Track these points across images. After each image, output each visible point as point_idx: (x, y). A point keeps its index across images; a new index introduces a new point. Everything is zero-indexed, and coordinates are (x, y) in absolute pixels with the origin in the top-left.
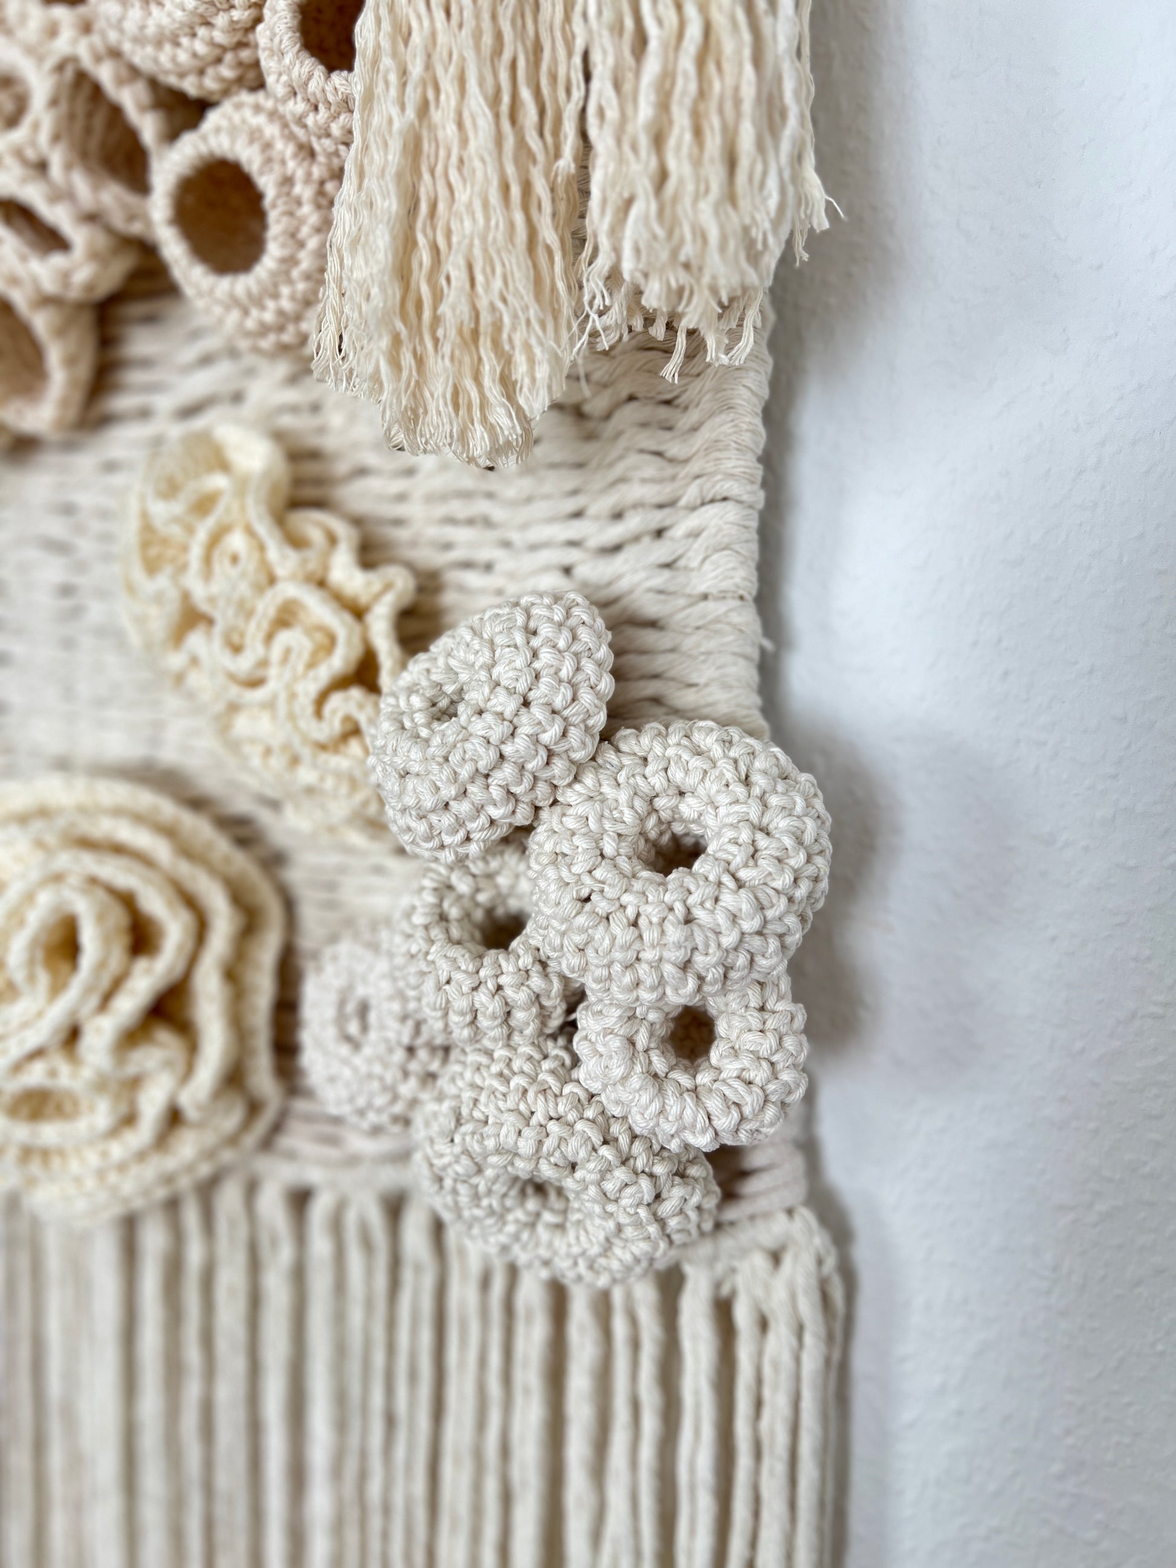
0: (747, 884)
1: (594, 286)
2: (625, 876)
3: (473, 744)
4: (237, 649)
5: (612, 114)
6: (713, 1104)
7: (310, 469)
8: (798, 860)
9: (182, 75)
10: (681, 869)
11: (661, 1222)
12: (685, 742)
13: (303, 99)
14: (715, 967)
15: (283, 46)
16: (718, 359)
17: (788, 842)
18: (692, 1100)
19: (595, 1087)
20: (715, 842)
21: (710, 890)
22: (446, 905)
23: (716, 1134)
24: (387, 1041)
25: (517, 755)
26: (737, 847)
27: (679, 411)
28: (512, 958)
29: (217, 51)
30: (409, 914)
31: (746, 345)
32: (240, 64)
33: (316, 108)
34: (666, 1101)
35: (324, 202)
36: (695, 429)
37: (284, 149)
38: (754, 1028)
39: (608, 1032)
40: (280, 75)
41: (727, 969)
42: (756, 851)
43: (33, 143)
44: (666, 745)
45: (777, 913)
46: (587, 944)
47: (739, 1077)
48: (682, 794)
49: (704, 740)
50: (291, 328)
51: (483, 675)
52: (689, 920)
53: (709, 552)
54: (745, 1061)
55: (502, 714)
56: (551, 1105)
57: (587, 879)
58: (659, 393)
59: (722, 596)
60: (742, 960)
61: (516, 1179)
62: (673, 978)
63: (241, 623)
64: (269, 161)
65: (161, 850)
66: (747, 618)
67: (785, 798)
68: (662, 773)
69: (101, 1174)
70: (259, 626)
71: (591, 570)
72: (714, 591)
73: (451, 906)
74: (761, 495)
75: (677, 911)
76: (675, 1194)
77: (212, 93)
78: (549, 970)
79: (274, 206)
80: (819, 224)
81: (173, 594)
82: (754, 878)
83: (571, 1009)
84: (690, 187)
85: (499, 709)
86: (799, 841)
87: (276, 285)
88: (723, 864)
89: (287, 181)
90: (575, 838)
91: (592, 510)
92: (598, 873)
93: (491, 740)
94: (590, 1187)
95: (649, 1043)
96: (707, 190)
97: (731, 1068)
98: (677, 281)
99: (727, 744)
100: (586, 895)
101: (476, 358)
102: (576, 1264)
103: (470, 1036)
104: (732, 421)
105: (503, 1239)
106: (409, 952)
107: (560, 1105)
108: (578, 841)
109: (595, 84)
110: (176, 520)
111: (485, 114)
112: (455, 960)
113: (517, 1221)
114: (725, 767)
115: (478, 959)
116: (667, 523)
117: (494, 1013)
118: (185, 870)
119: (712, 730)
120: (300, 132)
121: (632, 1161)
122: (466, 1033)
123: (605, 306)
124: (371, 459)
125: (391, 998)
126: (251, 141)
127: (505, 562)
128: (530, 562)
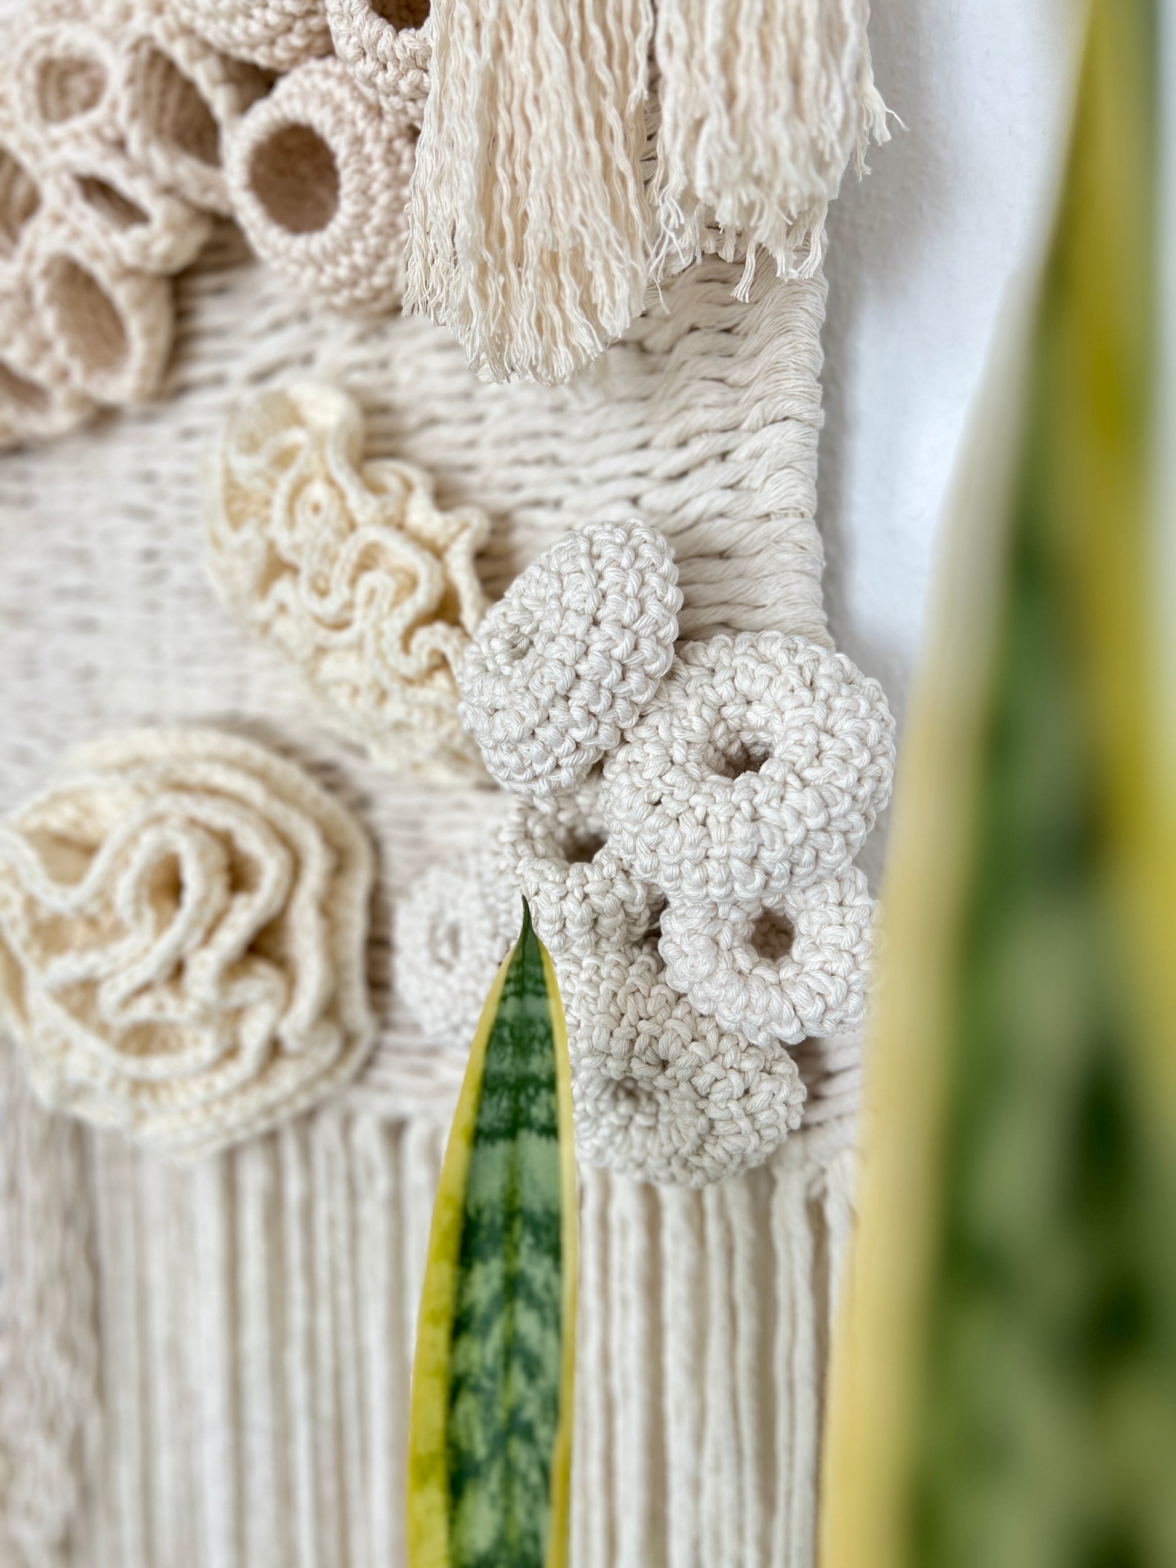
0: (812, 783)
1: (669, 206)
2: (694, 780)
3: (549, 667)
4: (323, 593)
5: (680, 41)
6: (798, 995)
7: (382, 423)
8: (861, 759)
9: (253, 47)
10: (748, 772)
11: (751, 1116)
12: (751, 651)
13: (373, 59)
14: (781, 863)
15: (352, 9)
16: (788, 274)
17: (852, 742)
18: (777, 992)
19: (682, 986)
20: (781, 747)
21: (775, 789)
22: (530, 824)
23: (802, 1025)
24: (479, 957)
25: (591, 672)
26: (802, 748)
27: (739, 338)
28: (596, 868)
29: (288, 20)
30: (496, 833)
31: (815, 259)
32: (309, 32)
33: (385, 67)
34: (752, 995)
35: (393, 159)
36: (755, 355)
37: (354, 110)
38: (834, 921)
39: (692, 932)
40: (350, 37)
41: (793, 865)
42: (820, 752)
43: (112, 122)
44: (733, 656)
45: (842, 811)
46: (658, 844)
47: (821, 969)
48: (749, 703)
49: (770, 650)
50: (364, 283)
51: (554, 604)
52: (755, 818)
53: (771, 472)
54: (828, 953)
55: (574, 636)
56: (641, 1005)
57: (658, 784)
58: (719, 322)
59: (784, 513)
60: (807, 856)
61: (609, 1081)
62: (741, 874)
63: (325, 568)
64: (339, 122)
65: (256, 793)
66: (808, 534)
67: (850, 700)
68: (729, 683)
69: (206, 1106)
70: (343, 570)
71: (657, 498)
72: (775, 509)
73: (535, 824)
74: (822, 413)
75: (743, 810)
76: (764, 1088)
77: (281, 62)
78: (632, 878)
79: (346, 164)
80: (882, 136)
81: (259, 545)
82: (818, 778)
83: (655, 916)
84: (760, 101)
85: (571, 632)
86: (863, 742)
87: (349, 241)
88: (788, 764)
89: (358, 141)
90: (645, 746)
91: (657, 441)
92: (668, 778)
93: (566, 662)
94: (681, 1083)
95: (733, 941)
96: (777, 104)
97: (813, 961)
98: (748, 196)
99: (792, 652)
100: (657, 799)
101: (556, 284)
102: (669, 1164)
103: (560, 944)
104: (790, 343)
105: (596, 1142)
106: (497, 868)
107: (649, 1005)
108: (649, 749)
109: (663, 16)
110: (258, 474)
111: (557, 48)
112: (542, 872)
113: (611, 1124)
114: (790, 674)
115: (564, 871)
116: (729, 447)
117: (582, 919)
118: (277, 810)
119: (776, 639)
120: (368, 92)
121: (720, 1057)
122: (556, 941)
123: (680, 224)
124: (440, 409)
125: (481, 918)
126: (323, 104)
127: (573, 497)
128: (598, 495)
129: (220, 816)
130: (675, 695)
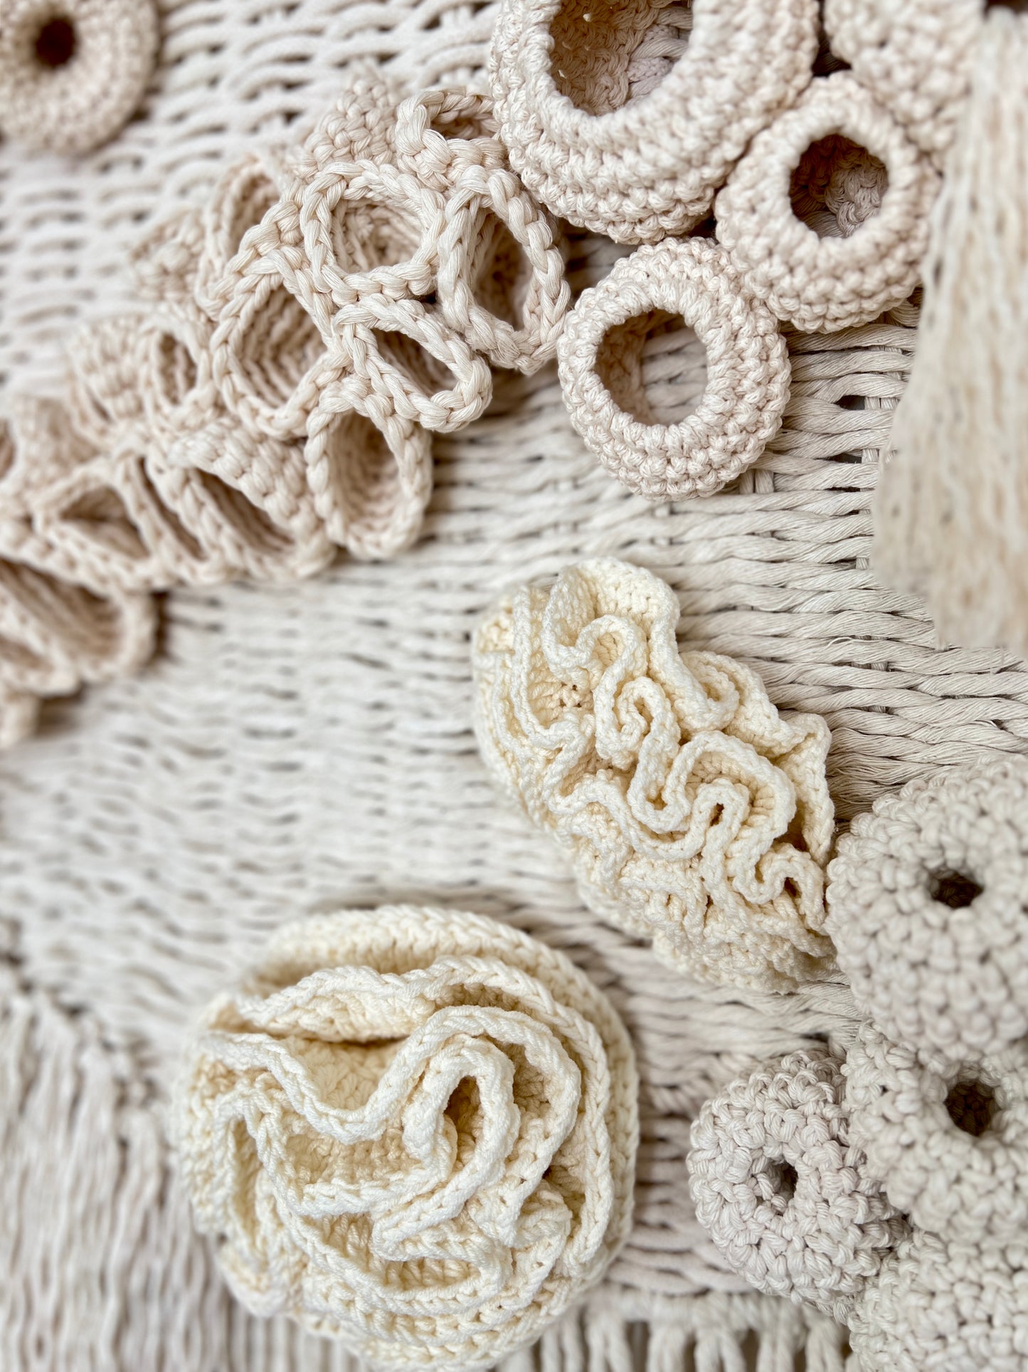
4: (654, 802)
13: (781, 262)
29: (671, 204)
32: (688, 216)
37: (732, 303)
43: (426, 279)
63: (660, 776)
64: (716, 317)
70: (678, 779)
87: (708, 437)
89: (733, 336)
110: (579, 667)
124: (746, 596)
126: (698, 294)
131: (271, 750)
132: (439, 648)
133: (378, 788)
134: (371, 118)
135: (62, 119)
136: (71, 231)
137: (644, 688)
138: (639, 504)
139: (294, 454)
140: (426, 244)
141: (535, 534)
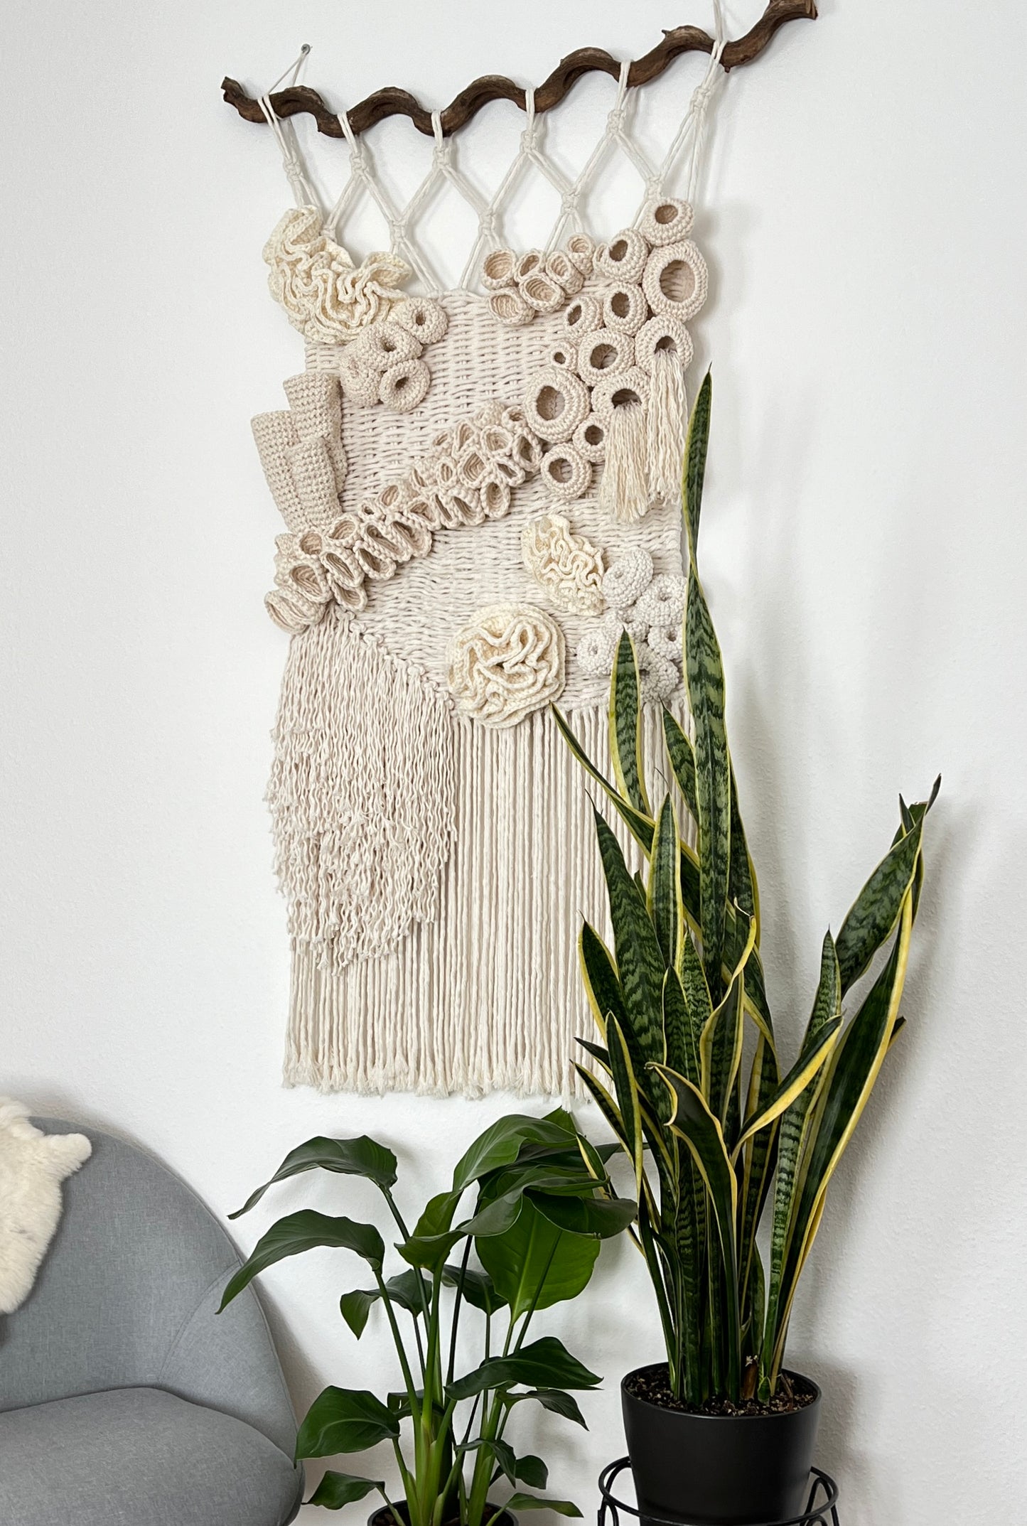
12: (667, 577)
18: (674, 646)
19: (654, 647)
20: (674, 595)
27: (663, 511)
33: (587, 450)
36: (666, 515)
37: (577, 457)
39: (656, 634)
43: (509, 452)
44: (664, 578)
48: (667, 587)
49: (671, 577)
52: (669, 607)
53: (670, 541)
57: (649, 602)
58: (659, 507)
59: (673, 549)
60: (679, 615)
63: (564, 560)
64: (572, 460)
66: (679, 554)
70: (569, 561)
71: (644, 545)
72: (671, 548)
74: (681, 528)
75: (667, 607)
79: (575, 469)
81: (547, 555)
83: (647, 635)
87: (573, 485)
91: (644, 533)
93: (631, 577)
108: (646, 597)
110: (546, 538)
114: (675, 581)
119: (672, 575)
126: (569, 455)
127: (623, 545)
128: (629, 545)
129: (535, 622)
130: (652, 585)
131: (464, 574)
132: (512, 542)
133: (497, 581)
134: (495, 414)
135: (405, 404)
136: (400, 431)
137: (561, 542)
138: (562, 502)
139: (476, 493)
140: (509, 445)
141: (536, 511)
